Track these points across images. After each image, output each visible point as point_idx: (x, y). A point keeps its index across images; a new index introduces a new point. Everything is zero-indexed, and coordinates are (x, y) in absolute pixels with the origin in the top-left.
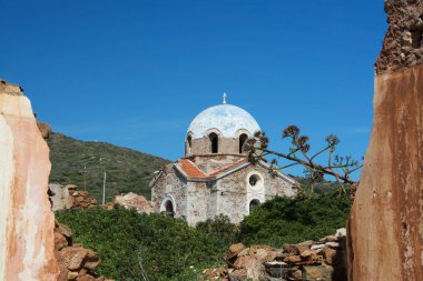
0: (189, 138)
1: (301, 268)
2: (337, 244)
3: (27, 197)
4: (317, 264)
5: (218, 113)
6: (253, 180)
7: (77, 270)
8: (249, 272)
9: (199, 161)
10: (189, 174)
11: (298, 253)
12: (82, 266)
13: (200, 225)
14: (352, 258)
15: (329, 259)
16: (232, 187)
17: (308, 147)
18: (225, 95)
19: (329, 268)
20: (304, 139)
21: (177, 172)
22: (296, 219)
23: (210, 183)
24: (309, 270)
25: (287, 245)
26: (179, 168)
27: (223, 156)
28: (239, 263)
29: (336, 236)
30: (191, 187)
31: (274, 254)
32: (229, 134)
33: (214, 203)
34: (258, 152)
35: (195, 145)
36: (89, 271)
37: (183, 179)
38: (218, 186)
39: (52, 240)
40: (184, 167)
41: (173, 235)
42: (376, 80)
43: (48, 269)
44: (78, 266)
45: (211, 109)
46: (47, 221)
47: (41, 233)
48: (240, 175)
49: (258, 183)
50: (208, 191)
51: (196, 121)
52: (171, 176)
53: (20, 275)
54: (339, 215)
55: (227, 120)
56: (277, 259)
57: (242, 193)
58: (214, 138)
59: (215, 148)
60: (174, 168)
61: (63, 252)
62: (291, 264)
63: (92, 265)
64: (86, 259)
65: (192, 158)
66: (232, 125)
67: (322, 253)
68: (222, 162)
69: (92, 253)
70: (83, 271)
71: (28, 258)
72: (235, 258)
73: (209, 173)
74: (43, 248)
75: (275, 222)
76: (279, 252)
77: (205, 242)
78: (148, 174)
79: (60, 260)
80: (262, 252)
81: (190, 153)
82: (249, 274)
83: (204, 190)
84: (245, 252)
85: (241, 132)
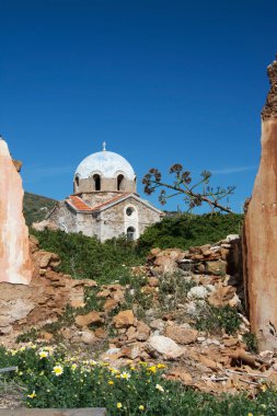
0: (77, 179)
1: (204, 263)
2: (229, 246)
3: (9, 214)
4: (216, 260)
5: (100, 158)
6: (129, 211)
7: (45, 268)
8: (166, 267)
9: (85, 197)
10: (78, 207)
11: (201, 253)
12: (48, 265)
13: (108, 242)
14: (246, 252)
15: (224, 256)
16: (112, 217)
17: (190, 180)
18: (104, 144)
19: (225, 263)
20: (186, 174)
21: (68, 206)
22: (180, 235)
23: (95, 214)
24: (210, 264)
25: (192, 248)
26: (70, 203)
27: (105, 193)
28: (158, 262)
29: (227, 240)
30: (79, 218)
31: (184, 254)
32: (109, 175)
33: (99, 230)
34: (153, 185)
35: (81, 185)
36: (53, 269)
37: (74, 212)
38: (102, 216)
39: (27, 246)
40: (74, 202)
41: (90, 249)
42: (263, 124)
43: (26, 267)
44: (46, 264)
45: (93, 155)
46: (23, 232)
47: (19, 240)
48: (119, 207)
49: (133, 214)
50: (94, 220)
51: (82, 164)
52: (63, 209)
53: (7, 271)
54: (212, 231)
55: (107, 164)
56: (186, 258)
57: (121, 222)
58: (97, 179)
59: (98, 186)
60: (66, 203)
61: (36, 255)
62: (196, 260)
63: (55, 264)
64: (52, 260)
65: (80, 195)
66: (111, 168)
67: (218, 252)
68: (104, 197)
69: (55, 256)
70: (49, 269)
71: (11, 259)
72: (155, 258)
73: (94, 206)
74: (21, 253)
75: (165, 238)
76: (187, 253)
77: (115, 253)
78: (35, 210)
79: (34, 260)
80: (175, 253)
81: (78, 191)
82: (166, 269)
83: (90, 220)
84: (161, 254)
85: (119, 173)
